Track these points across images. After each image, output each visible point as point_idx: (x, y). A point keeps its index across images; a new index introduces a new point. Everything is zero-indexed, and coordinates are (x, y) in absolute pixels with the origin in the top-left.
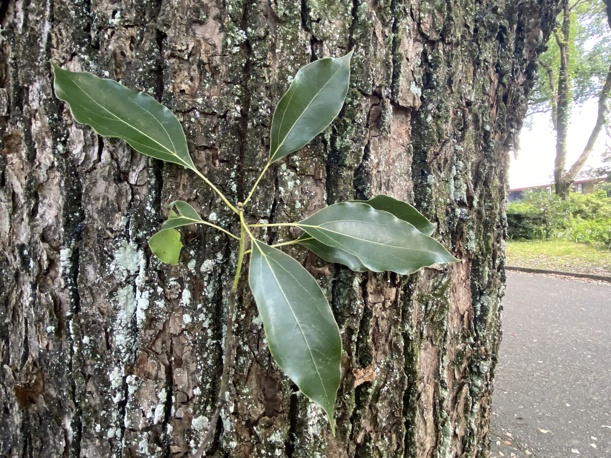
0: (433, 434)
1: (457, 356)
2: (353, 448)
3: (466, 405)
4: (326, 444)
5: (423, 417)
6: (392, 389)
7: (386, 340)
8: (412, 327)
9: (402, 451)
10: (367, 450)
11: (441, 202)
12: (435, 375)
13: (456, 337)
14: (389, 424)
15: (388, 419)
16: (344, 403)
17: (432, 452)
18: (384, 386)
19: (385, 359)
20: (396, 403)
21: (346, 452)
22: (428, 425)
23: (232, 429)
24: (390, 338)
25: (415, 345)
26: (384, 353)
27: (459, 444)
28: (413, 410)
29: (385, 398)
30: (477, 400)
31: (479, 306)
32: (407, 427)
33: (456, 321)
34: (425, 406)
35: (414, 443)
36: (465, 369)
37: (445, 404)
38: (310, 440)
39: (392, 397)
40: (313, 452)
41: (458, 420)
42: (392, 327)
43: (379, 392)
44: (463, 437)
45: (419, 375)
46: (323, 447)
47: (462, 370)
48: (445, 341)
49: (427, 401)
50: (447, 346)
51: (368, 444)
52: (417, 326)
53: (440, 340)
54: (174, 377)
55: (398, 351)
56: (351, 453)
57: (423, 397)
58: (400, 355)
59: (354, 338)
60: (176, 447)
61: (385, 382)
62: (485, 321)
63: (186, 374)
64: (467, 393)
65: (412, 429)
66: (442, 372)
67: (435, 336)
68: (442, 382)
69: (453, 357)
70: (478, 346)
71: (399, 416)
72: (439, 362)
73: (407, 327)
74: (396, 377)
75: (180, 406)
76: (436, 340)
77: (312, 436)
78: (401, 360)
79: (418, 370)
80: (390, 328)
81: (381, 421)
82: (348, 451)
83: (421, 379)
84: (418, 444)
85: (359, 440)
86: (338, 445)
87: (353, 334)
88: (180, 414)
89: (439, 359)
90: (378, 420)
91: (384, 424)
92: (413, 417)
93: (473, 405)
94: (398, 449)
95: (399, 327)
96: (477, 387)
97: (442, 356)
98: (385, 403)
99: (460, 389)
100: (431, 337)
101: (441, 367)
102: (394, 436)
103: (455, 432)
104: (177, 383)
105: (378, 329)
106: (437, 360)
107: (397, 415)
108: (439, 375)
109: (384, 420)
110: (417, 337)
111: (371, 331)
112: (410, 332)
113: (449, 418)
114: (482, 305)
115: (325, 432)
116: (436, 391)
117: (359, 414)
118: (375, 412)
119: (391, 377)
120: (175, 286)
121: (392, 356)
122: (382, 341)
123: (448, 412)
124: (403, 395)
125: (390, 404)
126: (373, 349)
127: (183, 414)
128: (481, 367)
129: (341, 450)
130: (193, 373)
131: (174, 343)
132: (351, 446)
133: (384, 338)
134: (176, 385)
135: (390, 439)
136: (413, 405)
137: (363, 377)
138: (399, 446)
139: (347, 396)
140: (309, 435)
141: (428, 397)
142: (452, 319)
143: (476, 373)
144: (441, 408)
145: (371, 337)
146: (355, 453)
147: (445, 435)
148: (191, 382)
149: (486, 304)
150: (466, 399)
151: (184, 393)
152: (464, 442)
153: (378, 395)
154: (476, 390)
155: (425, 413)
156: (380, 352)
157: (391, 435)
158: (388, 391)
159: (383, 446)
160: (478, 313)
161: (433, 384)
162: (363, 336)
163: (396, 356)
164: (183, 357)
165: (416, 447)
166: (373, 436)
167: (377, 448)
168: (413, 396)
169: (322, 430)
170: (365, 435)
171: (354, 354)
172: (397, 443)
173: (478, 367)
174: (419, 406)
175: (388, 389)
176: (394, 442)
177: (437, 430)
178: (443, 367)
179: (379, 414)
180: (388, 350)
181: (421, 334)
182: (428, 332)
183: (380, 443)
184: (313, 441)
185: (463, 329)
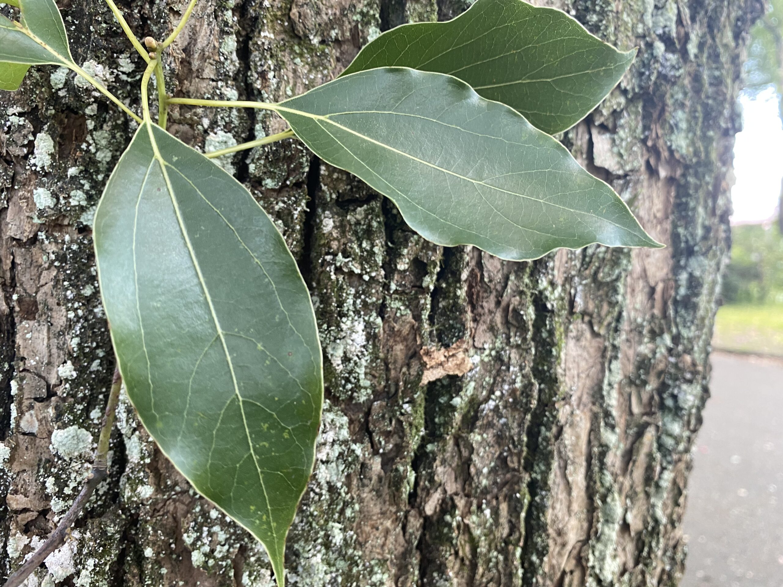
0: (583, 516)
1: (639, 368)
2: (415, 523)
3: (649, 469)
4: (357, 507)
5: (565, 476)
6: (505, 407)
7: (498, 303)
8: (552, 284)
9: (519, 540)
10: (446, 530)
11: (626, 23)
12: (593, 396)
13: (637, 330)
14: (495, 483)
15: (493, 471)
16: (400, 422)
17: (580, 552)
18: (487, 399)
19: (494, 343)
20: (512, 438)
21: (399, 529)
22: (574, 494)
23: (142, 458)
24: (505, 299)
25: (558, 323)
26: (492, 329)
27: (630, 547)
28: (547, 458)
29: (490, 425)
30: (669, 463)
31: (684, 277)
32: (533, 494)
33: (640, 298)
34: (571, 455)
35: (543, 527)
36: (652, 398)
37: (609, 459)
38: (321, 495)
39: (505, 424)
40: (327, 521)
41: (632, 496)
42: (512, 277)
43: (476, 412)
44: (639, 534)
45: (563, 388)
46: (348, 513)
47: (645, 397)
48: (616, 330)
49: (575, 445)
50: (620, 340)
51: (448, 518)
52: (563, 285)
53: (609, 324)
54: (19, 340)
55: (522, 327)
56: (411, 535)
57: (568, 437)
58: (524, 340)
59: (429, 282)
60: (20, 497)
61: (492, 392)
62: (695, 307)
63: (44, 333)
64: (651, 445)
65: (542, 499)
66: (609, 393)
67: (599, 315)
68: (607, 414)
69: (631, 368)
70: (678, 355)
71: (516, 465)
72: (603, 371)
73: (543, 283)
74: (514, 382)
75: (31, 407)
76: (600, 323)
77: (325, 487)
78: (527, 350)
79: (561, 378)
80: (507, 279)
81: (479, 472)
82: (404, 528)
83: (566, 398)
84: (551, 531)
85: (430, 508)
86: (383, 513)
87: (426, 273)
88: (31, 423)
89: (603, 364)
90: (473, 470)
91: (484, 482)
92: (545, 474)
93: (661, 473)
94: (510, 534)
95: (526, 280)
96: (670, 435)
97: (610, 362)
98: (489, 436)
99: (640, 435)
100: (591, 315)
101: (606, 382)
102: (504, 507)
103: (624, 519)
104: (23, 352)
105: (482, 276)
106: (599, 367)
107: (513, 463)
108: (602, 397)
109: (485, 470)
110: (562, 308)
111: (464, 275)
112: (547, 293)
113: (616, 487)
114: (691, 275)
115: (355, 482)
116: (594, 430)
117: (433, 452)
118: (465, 453)
119: (504, 381)
120: (21, 127)
121: (508, 338)
122: (489, 304)
123: (615, 475)
124: (527, 424)
125: (500, 438)
126: (469, 315)
127: (37, 424)
128: (681, 397)
129: (388, 524)
130: (60, 334)
131: (18, 261)
132: (411, 519)
133: (492, 298)
134: (23, 359)
135: (496, 513)
136: (546, 448)
137: (441, 364)
138: (513, 528)
139: (407, 407)
140: (319, 484)
141: (578, 437)
142: (633, 290)
143: (670, 410)
144: (602, 466)
145: (465, 288)
146: (418, 534)
147: (607, 521)
148: (54, 350)
149: (697, 273)
150: (650, 456)
151: (40, 376)
152: (640, 544)
153: (476, 418)
154: (669, 442)
155: (570, 468)
156: (482, 327)
157: (498, 504)
158: (496, 409)
159: (479, 525)
160: (683, 291)
161: (589, 414)
162: (447, 283)
163: (516, 340)
164: (40, 297)
165: (548, 536)
166: (460, 502)
167: (467, 529)
168: (549, 429)
169: (348, 476)
170: (444, 500)
171: (425, 315)
172: (510, 521)
173: (675, 397)
174: (560, 452)
175: (497, 406)
176: (503, 520)
177: (591, 509)
178: (610, 384)
179: (474, 457)
180: (499, 325)
181: (572, 303)
182: (586, 303)
183: (474, 518)
184: (326, 496)
185: (653, 316)
